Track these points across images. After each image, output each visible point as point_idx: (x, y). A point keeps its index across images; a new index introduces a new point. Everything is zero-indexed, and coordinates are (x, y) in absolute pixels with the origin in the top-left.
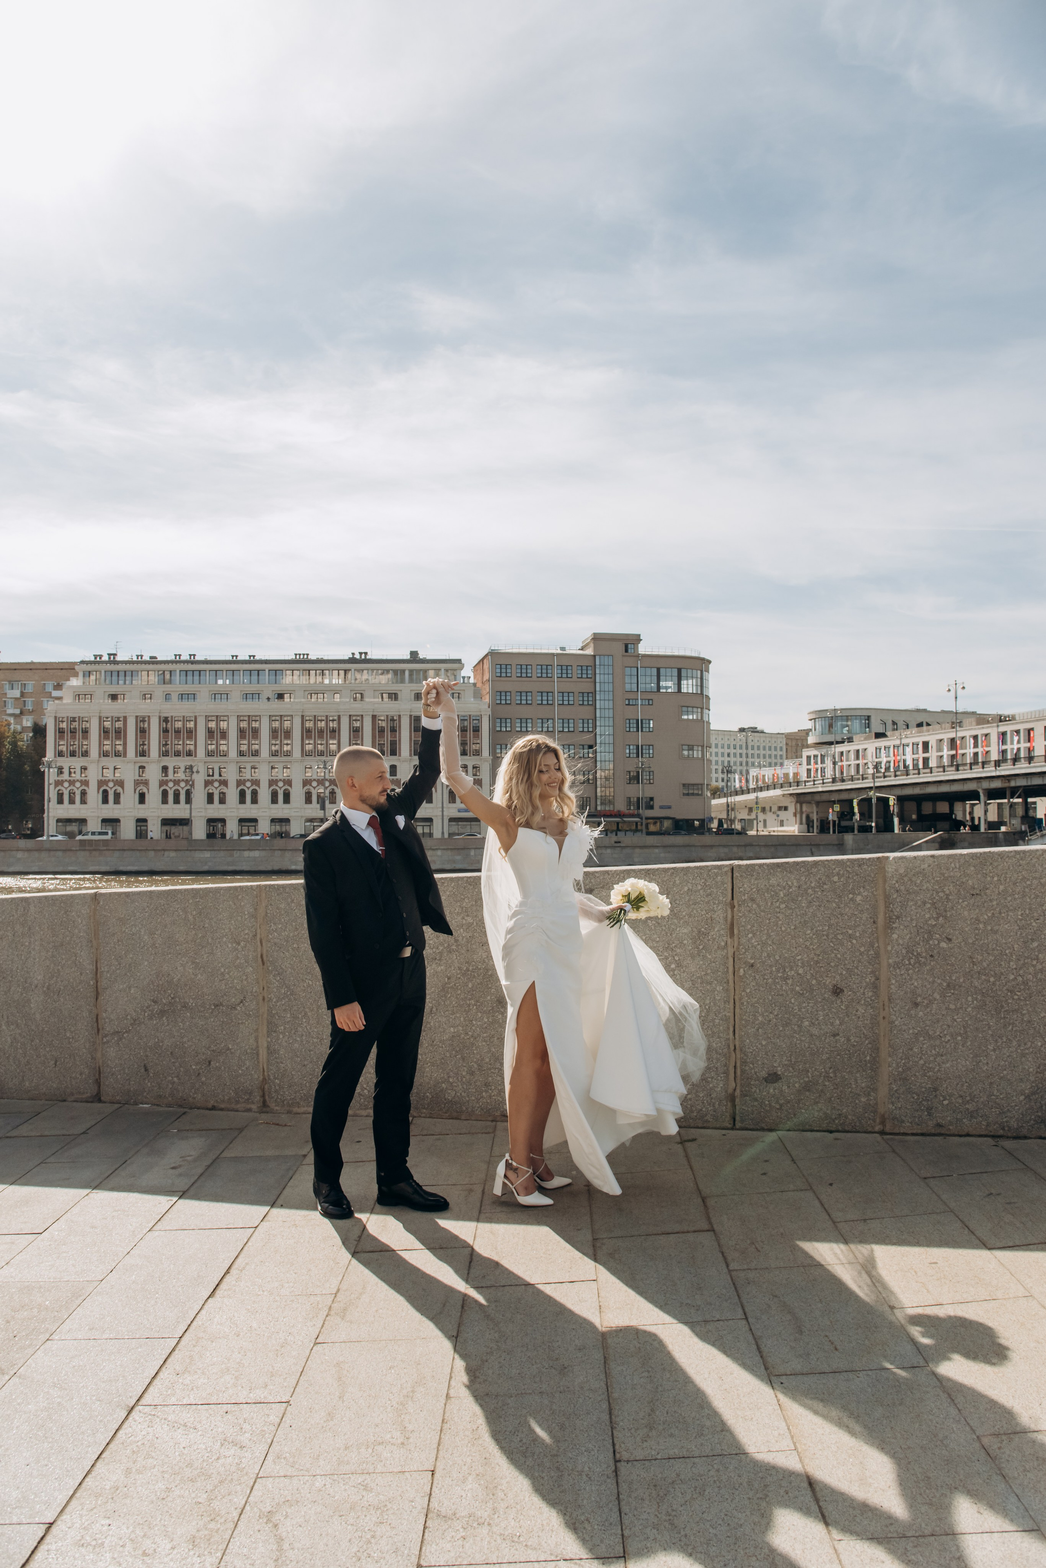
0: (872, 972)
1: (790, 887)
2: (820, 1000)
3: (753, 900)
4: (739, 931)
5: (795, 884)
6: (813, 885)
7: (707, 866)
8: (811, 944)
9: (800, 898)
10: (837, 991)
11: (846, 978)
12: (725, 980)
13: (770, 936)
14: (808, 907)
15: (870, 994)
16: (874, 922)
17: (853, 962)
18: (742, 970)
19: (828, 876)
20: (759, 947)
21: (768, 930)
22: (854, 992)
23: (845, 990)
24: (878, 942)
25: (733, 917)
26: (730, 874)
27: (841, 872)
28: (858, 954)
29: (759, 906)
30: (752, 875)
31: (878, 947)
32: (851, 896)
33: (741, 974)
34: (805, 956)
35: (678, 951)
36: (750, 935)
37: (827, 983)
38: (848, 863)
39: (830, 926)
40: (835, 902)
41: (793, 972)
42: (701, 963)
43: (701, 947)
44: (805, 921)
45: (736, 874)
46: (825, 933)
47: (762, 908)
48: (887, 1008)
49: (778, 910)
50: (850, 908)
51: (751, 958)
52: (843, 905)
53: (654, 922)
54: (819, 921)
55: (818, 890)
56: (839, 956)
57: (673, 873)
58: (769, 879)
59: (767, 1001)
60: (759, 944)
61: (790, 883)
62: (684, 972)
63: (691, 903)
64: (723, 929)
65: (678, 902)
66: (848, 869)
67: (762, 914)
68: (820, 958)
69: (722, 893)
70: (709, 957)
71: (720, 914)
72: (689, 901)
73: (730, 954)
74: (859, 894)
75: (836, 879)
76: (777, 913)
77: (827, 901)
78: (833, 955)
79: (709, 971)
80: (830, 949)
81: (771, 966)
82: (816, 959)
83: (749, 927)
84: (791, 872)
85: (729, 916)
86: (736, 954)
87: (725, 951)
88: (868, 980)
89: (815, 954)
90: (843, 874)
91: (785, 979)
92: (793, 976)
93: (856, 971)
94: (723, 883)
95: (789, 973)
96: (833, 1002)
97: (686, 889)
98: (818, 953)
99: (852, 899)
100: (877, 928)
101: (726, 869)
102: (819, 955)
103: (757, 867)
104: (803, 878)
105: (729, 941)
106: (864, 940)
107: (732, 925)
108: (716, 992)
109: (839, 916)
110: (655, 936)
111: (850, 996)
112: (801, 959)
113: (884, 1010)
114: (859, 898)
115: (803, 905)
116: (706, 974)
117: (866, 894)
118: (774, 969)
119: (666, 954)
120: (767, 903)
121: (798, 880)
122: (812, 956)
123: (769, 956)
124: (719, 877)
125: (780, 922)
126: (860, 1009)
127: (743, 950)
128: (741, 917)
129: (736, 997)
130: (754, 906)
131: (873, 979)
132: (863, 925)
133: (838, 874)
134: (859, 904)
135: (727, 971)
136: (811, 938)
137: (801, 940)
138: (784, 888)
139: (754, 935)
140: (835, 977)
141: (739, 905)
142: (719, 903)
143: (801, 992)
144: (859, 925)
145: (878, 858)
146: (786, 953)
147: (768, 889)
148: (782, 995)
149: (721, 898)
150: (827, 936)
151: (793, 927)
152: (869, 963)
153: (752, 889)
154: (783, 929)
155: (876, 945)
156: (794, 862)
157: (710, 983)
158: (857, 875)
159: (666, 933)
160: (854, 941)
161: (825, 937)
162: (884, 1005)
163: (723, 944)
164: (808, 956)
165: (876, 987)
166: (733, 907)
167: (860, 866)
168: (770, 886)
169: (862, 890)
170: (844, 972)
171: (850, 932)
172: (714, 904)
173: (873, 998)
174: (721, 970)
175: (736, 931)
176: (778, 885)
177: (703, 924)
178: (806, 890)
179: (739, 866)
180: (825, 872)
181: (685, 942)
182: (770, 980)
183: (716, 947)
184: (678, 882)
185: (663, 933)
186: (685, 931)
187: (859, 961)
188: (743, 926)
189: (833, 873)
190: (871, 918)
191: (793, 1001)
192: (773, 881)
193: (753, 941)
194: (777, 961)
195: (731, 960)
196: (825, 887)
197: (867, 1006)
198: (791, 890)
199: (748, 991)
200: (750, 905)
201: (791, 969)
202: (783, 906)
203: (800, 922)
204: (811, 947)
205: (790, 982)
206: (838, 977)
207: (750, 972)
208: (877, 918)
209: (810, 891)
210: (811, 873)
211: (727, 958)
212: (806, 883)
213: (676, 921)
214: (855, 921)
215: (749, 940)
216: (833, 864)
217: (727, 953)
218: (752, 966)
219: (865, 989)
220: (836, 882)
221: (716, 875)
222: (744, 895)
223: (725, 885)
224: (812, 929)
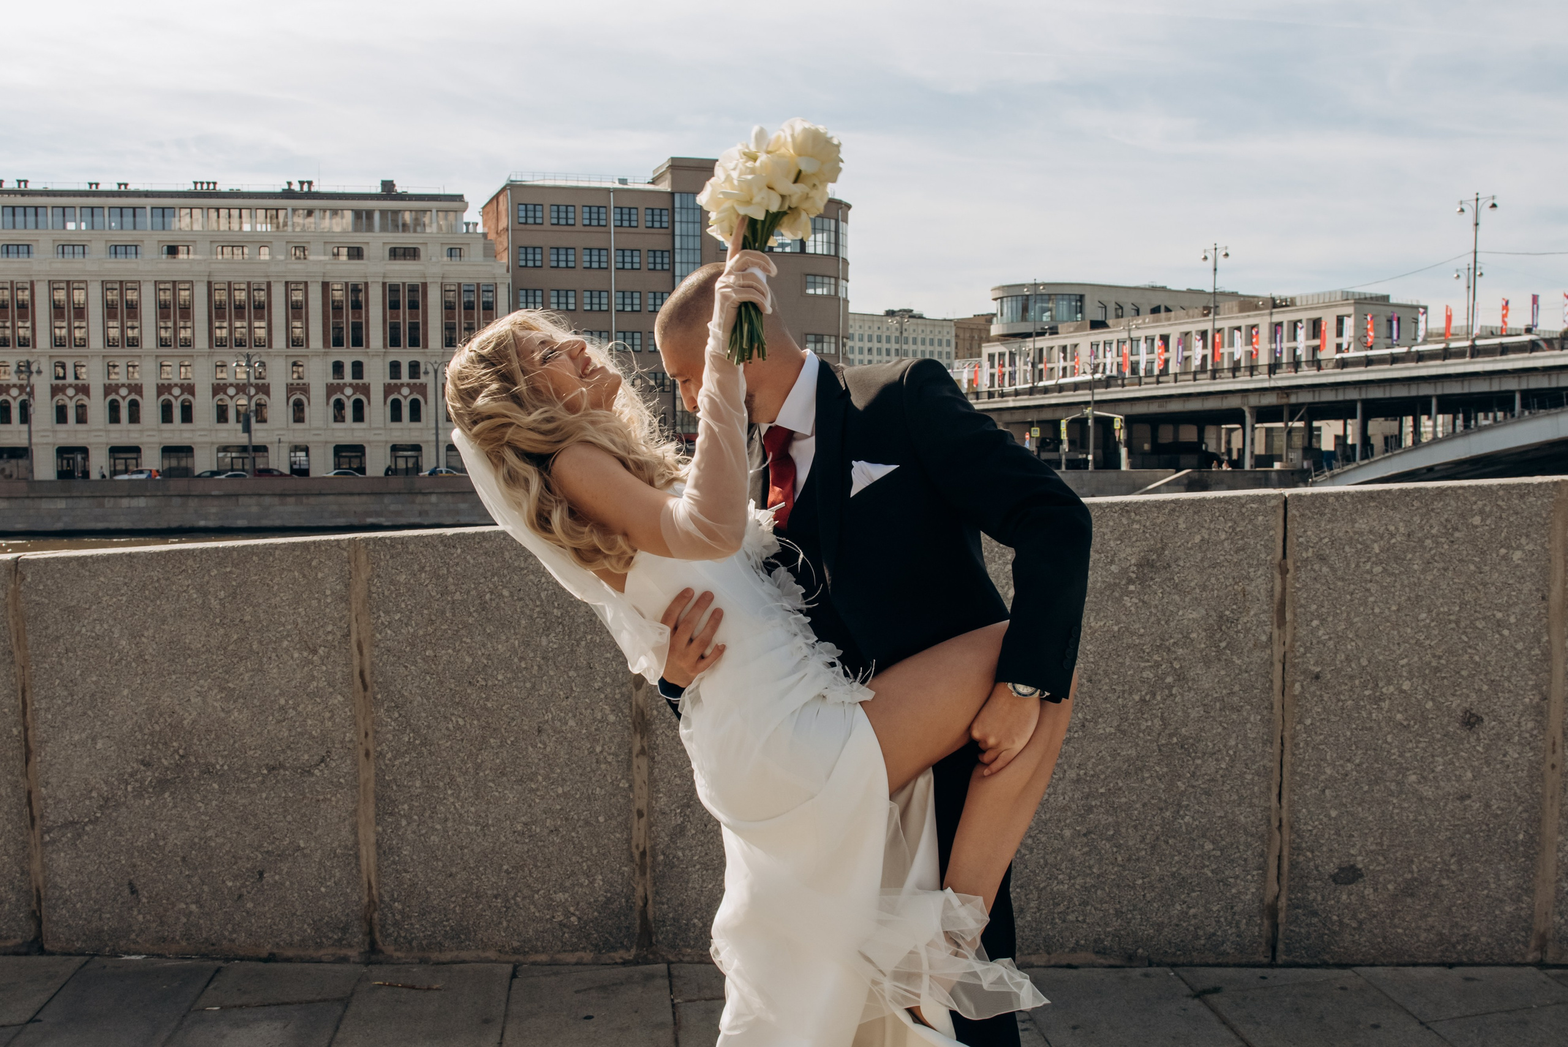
0: (1536, 686)
1: (1392, 536)
2: (1439, 736)
3: (1322, 559)
4: (1295, 615)
5: (1402, 530)
6: (1434, 531)
7: (1239, 498)
8: (1427, 638)
9: (1409, 556)
10: (1471, 721)
11: (1489, 698)
12: (1266, 704)
13: (1352, 624)
14: (1423, 571)
15: (1530, 725)
16: (1543, 598)
17: (1503, 668)
18: (1297, 686)
19: (1462, 516)
20: (1331, 644)
21: (1348, 613)
22: (1501, 722)
23: (1486, 718)
24: (1548, 633)
25: (1284, 589)
26: (1281, 512)
27: (1487, 509)
28: (1511, 654)
29: (1333, 569)
30: (1322, 514)
31: (1549, 642)
32: (1503, 551)
33: (1297, 693)
34: (1416, 659)
35: (1180, 651)
36: (1315, 623)
37: (1454, 705)
38: (1501, 493)
39: (1463, 605)
40: (1474, 562)
41: (1391, 689)
42: (1223, 672)
43: (1223, 644)
44: (1417, 596)
45: (1292, 512)
46: (1452, 618)
47: (1339, 573)
48: (1559, 750)
49: (1368, 577)
50: (1501, 573)
51: (1316, 664)
52: (1487, 568)
53: (1135, 600)
54: (1443, 596)
55: (1443, 540)
56: (1477, 658)
57: (1174, 510)
58: (1354, 521)
59: (1342, 739)
60: (1330, 639)
61: (1392, 528)
62: (1190, 689)
63: (1206, 564)
64: (1265, 612)
65: (1181, 563)
66: (1500, 503)
67: (1340, 584)
68: (1443, 662)
69: (1265, 546)
70: (1238, 662)
71: (1260, 584)
72: (1202, 561)
73: (1278, 656)
74: (1518, 548)
75: (1477, 520)
76: (1366, 581)
77: (1460, 561)
78: (1466, 657)
79: (1236, 688)
80: (1461, 646)
81: (1352, 678)
82: (1434, 664)
83: (1314, 607)
84: (1394, 508)
85: (1278, 588)
86: (1288, 655)
87: (1268, 651)
88: (1527, 700)
89: (1434, 656)
90: (1491, 512)
91: (1377, 700)
92: (1392, 694)
93: (1506, 684)
94: (1267, 528)
95: (1384, 690)
96: (1462, 739)
97: (1197, 539)
98: (1439, 652)
99: (1505, 558)
100: (1547, 609)
101: (1274, 503)
102: (1440, 658)
103: (1331, 500)
104: (1417, 519)
105: (1276, 632)
106: (1524, 630)
107: (1282, 604)
108: (1249, 726)
109: (1480, 587)
110: (1137, 626)
111: (1493, 728)
112: (1408, 664)
113: (1554, 752)
114: (1517, 556)
115: (1416, 567)
116: (1232, 693)
117: (1530, 547)
118: (1357, 682)
119: (1156, 657)
120: (1348, 565)
121: (1408, 523)
122: (1428, 658)
123: (1348, 659)
124: (1260, 518)
125: (1372, 599)
126: (1511, 751)
127: (1302, 650)
128: (1299, 589)
129: (1286, 734)
130: (1325, 570)
131: (1537, 699)
132: (1524, 602)
133: (1481, 512)
134: (1518, 566)
135: (1271, 688)
136: (1427, 626)
137: (1409, 630)
138: (1382, 537)
139: (1323, 621)
140: (1468, 696)
141: (1297, 569)
142: (1259, 565)
143: (1405, 723)
144: (1515, 604)
145: (1556, 483)
146: (1380, 653)
147: (1351, 538)
148: (1371, 728)
149: (1263, 556)
150: (1457, 622)
151: (1394, 608)
152: (1531, 670)
153: (1321, 539)
154: (1377, 610)
155: (1546, 638)
156: (1401, 490)
157: (1239, 710)
158: (1517, 513)
159: (1159, 621)
160: (1506, 632)
161: (1453, 625)
162: (1554, 744)
163: (1264, 638)
164: (1420, 658)
165: (1541, 713)
166: (1284, 571)
167: (1522, 497)
168: (1355, 533)
169: (1523, 541)
170: (1485, 688)
171: (1499, 615)
172: (1250, 566)
173: (1535, 732)
174: (1258, 684)
175: (1289, 616)
176: (1370, 532)
177: (1227, 603)
178: (1421, 541)
179: (1299, 497)
180: (1458, 507)
181: (1194, 635)
182: (1350, 702)
183: (1251, 645)
184: (1182, 526)
185: (1153, 619)
186: (1195, 615)
187: (1513, 668)
188: (1301, 606)
189: (1472, 510)
190: (1538, 590)
191: (1389, 739)
192: (1361, 524)
193: (1321, 633)
194: (1364, 668)
195: (1278, 667)
196: (1457, 534)
197: (1523, 746)
198: (1393, 541)
199: (1308, 722)
200: (1316, 567)
201: (1389, 682)
202: (1378, 569)
203: (1409, 599)
204: (1428, 642)
205: (1385, 705)
206: (1473, 696)
207: (1313, 689)
208: (1549, 590)
209: (1428, 542)
210: (1433, 510)
211: (1272, 664)
212: (1422, 528)
213: (1176, 597)
214: (1509, 596)
215: (1314, 631)
216: (1474, 494)
217: (1272, 655)
218: (1317, 677)
219: (1522, 716)
220: (1476, 527)
221: (1255, 513)
222: (1307, 550)
223: (1271, 533)
224: (1430, 611)
